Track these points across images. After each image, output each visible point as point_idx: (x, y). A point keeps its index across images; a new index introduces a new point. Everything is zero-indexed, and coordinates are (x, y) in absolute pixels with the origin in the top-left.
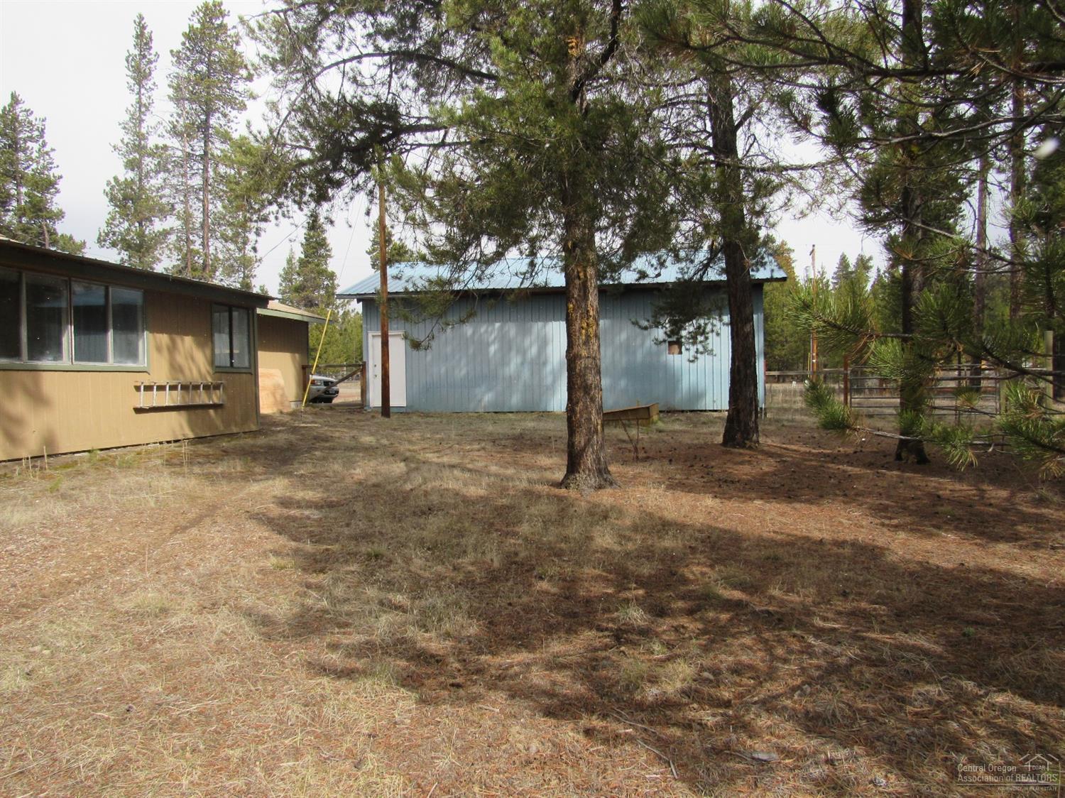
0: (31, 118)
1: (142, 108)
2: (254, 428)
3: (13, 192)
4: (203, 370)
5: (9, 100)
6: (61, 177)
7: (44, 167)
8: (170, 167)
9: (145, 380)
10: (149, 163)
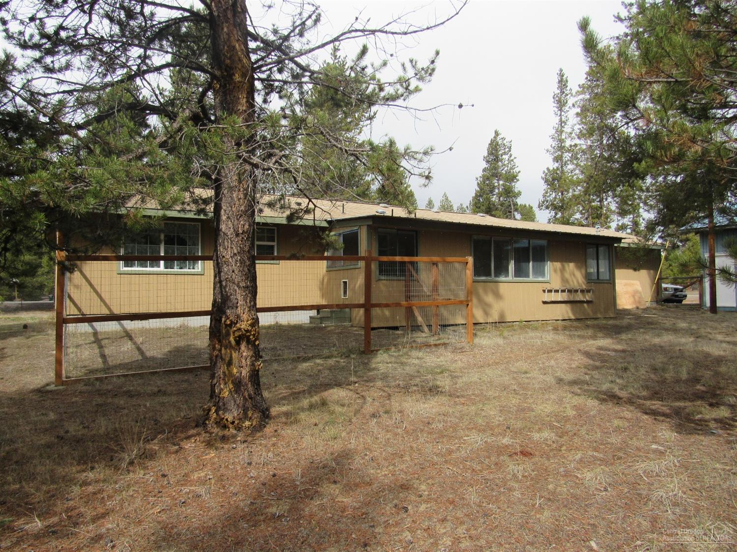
0: (505, 142)
1: (562, 123)
2: (612, 316)
3: (496, 184)
4: (580, 281)
5: (494, 135)
6: (519, 172)
7: (511, 168)
8: (579, 156)
9: (548, 286)
10: (567, 156)
